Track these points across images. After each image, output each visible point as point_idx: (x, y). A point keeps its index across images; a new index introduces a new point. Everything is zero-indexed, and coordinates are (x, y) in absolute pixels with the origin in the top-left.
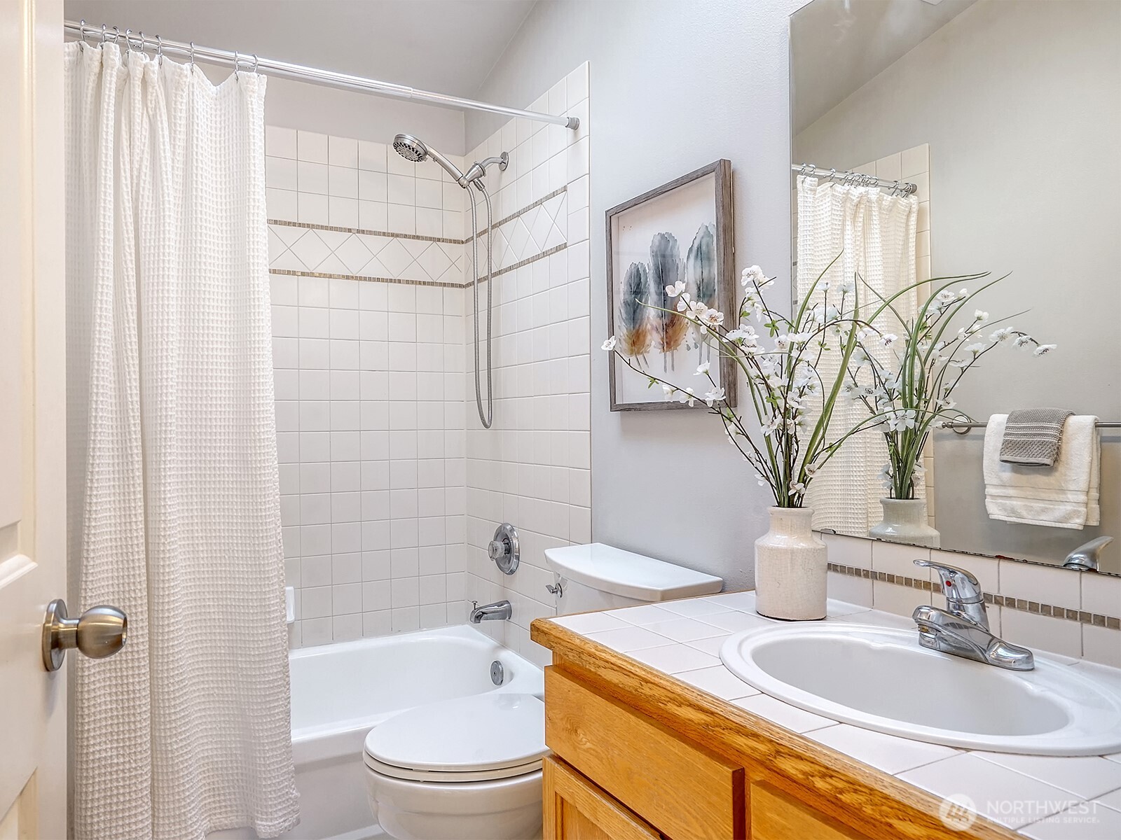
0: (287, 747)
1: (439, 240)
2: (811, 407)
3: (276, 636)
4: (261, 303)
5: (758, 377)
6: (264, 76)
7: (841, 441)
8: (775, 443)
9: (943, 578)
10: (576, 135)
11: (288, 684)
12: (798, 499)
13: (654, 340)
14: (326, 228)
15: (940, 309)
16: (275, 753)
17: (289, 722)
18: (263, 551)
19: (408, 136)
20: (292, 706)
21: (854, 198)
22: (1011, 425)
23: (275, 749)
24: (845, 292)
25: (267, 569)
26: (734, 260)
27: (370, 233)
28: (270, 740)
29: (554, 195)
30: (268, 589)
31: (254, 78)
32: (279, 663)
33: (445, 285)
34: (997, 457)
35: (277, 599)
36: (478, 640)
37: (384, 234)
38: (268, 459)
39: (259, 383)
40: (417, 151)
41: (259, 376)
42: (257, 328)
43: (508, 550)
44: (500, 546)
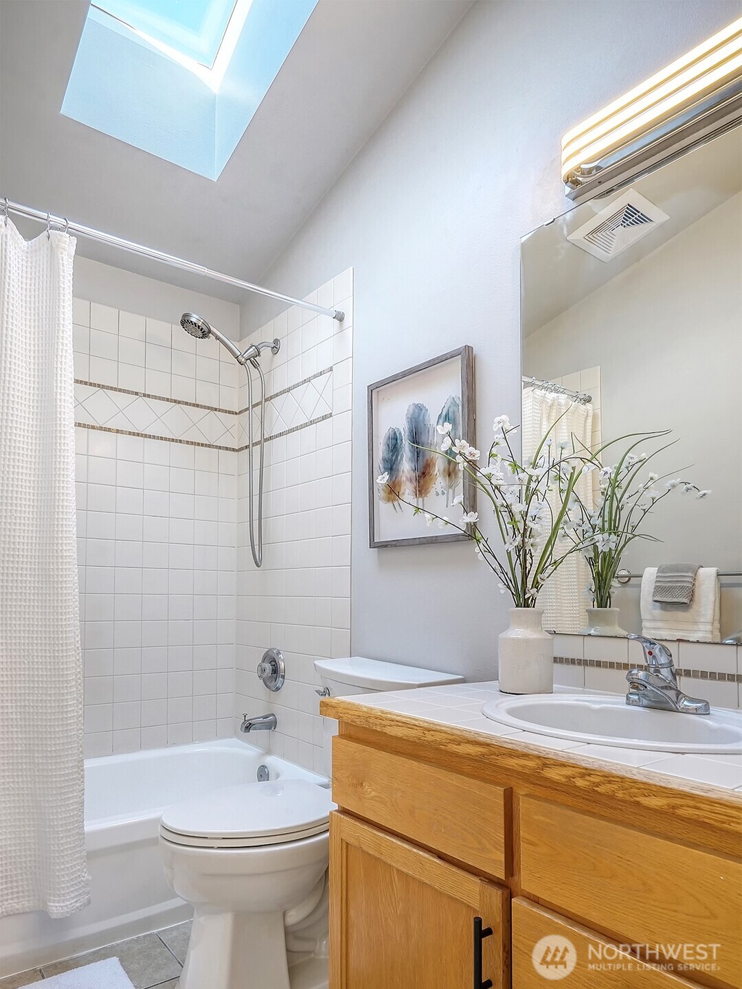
0: (81, 834)
1: (216, 410)
2: (542, 530)
3: (73, 733)
4: (67, 436)
5: (502, 505)
6: (74, 237)
7: (564, 557)
8: (514, 557)
9: (646, 648)
10: (341, 326)
11: (83, 777)
12: (532, 601)
13: (407, 490)
14: (115, 389)
15: (627, 468)
16: (69, 840)
17: (83, 812)
18: (62, 656)
19: (194, 315)
20: (85, 797)
21: (549, 401)
22: (659, 575)
23: (69, 836)
24: (562, 448)
25: (66, 673)
26: (475, 424)
27: (155, 397)
28: (64, 828)
29: (321, 374)
30: (66, 691)
31: (66, 237)
32: (75, 758)
33: (220, 448)
34: (650, 599)
35: (74, 700)
36: (244, 750)
37: (168, 400)
38: (69, 575)
39: (62, 506)
40: (202, 329)
41: (63, 500)
42: (62, 457)
43: (275, 671)
44: (268, 667)
